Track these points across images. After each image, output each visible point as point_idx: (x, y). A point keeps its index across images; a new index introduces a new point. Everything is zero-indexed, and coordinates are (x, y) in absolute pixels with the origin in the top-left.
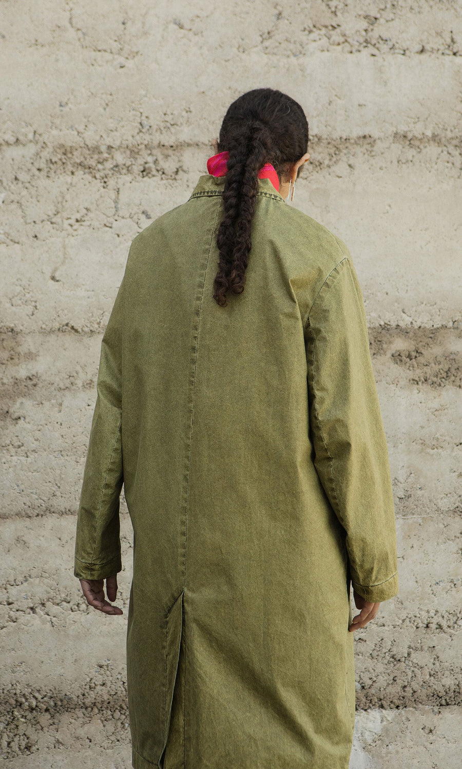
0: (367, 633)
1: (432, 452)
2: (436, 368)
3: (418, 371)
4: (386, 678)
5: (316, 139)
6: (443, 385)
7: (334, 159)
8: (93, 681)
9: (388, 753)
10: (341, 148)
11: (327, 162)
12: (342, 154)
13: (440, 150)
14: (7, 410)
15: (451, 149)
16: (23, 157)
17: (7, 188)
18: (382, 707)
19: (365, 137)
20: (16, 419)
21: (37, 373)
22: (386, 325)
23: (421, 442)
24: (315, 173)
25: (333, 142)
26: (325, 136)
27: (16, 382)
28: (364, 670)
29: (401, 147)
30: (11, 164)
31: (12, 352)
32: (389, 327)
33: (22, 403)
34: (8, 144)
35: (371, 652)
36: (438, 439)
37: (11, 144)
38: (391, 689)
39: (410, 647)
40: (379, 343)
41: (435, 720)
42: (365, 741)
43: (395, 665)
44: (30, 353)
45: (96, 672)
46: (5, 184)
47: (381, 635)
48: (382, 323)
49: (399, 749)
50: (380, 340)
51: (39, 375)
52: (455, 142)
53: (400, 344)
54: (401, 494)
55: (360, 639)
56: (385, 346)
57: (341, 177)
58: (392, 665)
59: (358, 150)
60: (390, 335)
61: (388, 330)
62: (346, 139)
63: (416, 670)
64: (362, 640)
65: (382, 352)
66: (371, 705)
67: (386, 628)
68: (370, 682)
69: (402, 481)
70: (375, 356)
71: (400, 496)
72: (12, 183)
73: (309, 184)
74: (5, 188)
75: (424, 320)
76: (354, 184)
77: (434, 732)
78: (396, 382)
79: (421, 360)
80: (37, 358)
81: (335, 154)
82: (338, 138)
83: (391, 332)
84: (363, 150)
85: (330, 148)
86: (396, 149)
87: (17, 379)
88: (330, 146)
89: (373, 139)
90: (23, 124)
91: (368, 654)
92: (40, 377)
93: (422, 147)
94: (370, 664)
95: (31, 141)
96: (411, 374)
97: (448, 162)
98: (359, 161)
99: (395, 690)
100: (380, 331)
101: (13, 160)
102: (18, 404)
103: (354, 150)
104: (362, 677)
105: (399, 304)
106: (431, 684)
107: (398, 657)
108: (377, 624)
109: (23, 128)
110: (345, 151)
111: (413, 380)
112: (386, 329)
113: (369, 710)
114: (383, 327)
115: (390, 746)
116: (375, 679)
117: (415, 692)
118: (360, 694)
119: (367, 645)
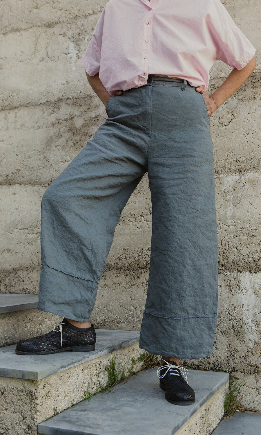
0: (257, 232)
8: (121, 256)
14: (86, 132)
16: (96, 19)
17: (89, 33)
20: (90, 136)
21: (99, 114)
27: (91, 119)
28: (255, 252)
30: (91, 23)
31: (90, 106)
33: (93, 128)
34: (90, 14)
35: (259, 242)
37: (91, 15)
42: (255, 289)
44: (97, 105)
45: (123, 252)
46: (88, 32)
51: (100, 115)
55: (253, 235)
64: (254, 236)
66: (259, 270)
68: (258, 258)
72: (91, 31)
74: (88, 34)
80: (100, 107)
87: (91, 118)
90: (96, 5)
91: (257, 243)
92: (101, 116)
95: (99, 11)
101: (92, 21)
102: (91, 129)
104: (254, 255)
109: (96, 6)
113: (257, 273)
116: (260, 256)
118: (253, 265)
119: (257, 238)
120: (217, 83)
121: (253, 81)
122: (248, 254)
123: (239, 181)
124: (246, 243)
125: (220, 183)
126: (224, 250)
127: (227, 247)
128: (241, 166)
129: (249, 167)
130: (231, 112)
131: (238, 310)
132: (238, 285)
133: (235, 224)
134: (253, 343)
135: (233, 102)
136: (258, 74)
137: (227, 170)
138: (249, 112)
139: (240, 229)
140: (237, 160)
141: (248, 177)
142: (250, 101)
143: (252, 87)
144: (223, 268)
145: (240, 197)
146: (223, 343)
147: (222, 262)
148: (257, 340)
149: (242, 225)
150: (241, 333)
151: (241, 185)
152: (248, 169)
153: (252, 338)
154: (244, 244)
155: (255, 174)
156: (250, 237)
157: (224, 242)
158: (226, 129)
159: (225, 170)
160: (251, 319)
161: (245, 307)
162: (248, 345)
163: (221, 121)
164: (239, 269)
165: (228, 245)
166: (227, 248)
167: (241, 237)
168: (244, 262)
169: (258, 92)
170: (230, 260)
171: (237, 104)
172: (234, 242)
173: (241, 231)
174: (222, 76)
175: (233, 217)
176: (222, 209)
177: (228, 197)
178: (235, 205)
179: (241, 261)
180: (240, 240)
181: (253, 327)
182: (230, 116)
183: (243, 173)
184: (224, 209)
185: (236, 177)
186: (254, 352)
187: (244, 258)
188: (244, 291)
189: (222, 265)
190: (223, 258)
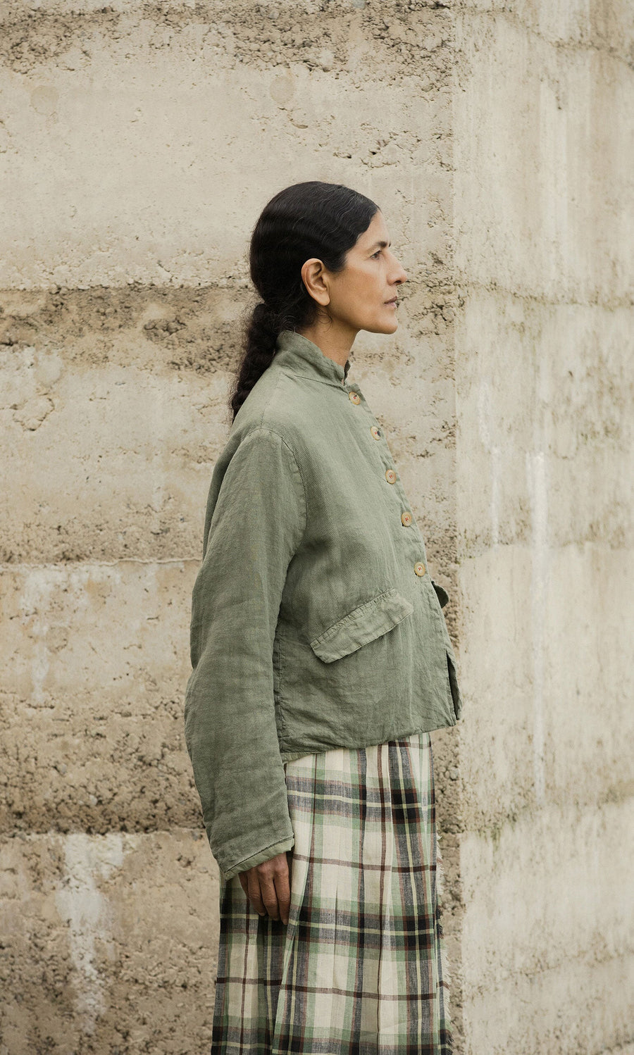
0: (108, 726)
1: (198, 466)
2: (204, 345)
3: (180, 350)
4: (131, 789)
5: (39, 15)
6: (213, 370)
7: (63, 44)
9: (131, 894)
10: (73, 28)
11: (53, 48)
12: (74, 36)
13: (207, 27)
15: (221, 26)
18: (124, 829)
19: (104, 11)
22: (136, 284)
23: (183, 452)
24: (37, 65)
25: (62, 19)
26: (50, 11)
28: (102, 778)
29: (154, 24)
32: (140, 287)
35: (112, 752)
36: (205, 449)
38: (135, 804)
39: (164, 746)
40: (127, 310)
41: (195, 848)
42: (100, 877)
43: (143, 771)
47: (126, 728)
48: (131, 281)
49: (146, 888)
50: (127, 305)
52: (226, 16)
53: (155, 312)
54: (156, 528)
55: (98, 734)
56: (134, 314)
57: (73, 70)
58: (140, 770)
59: (95, 29)
60: (142, 298)
61: (138, 291)
62: (80, 14)
63: (170, 777)
64: (101, 736)
65: (131, 323)
66: (110, 827)
67: (133, 718)
68: (109, 795)
69: (158, 509)
70: (122, 329)
71: (154, 531)
73: (30, 80)
75: (187, 276)
76: (91, 80)
77: (193, 864)
78: (149, 366)
79: (185, 334)
81: (65, 36)
82: (69, 12)
83: (143, 293)
84: (103, 29)
85: (58, 29)
86: (148, 27)
88: (58, 25)
89: (115, 14)
91: (108, 756)
93: (181, 24)
94: (110, 769)
96: (169, 355)
97: (218, 46)
98: (96, 46)
99: (142, 805)
100: (127, 293)
103: (90, 31)
104: (99, 788)
105: (153, 253)
106: (190, 798)
107: (148, 759)
108: (120, 713)
110: (78, 32)
111: (173, 363)
112: (136, 289)
113: (107, 835)
114: (132, 286)
115: (134, 884)
116: (116, 790)
117: (169, 808)
118: (96, 811)
119: (107, 742)
120: (8, 303)
121: (102, 310)
122: (85, 781)
123: (64, 587)
124: (81, 755)
125: (17, 589)
126: (25, 773)
127: (33, 764)
128: (71, 544)
129: (91, 548)
130: (44, 392)
131: (58, 936)
132: (58, 868)
133: (53, 703)
134: (93, 1019)
135: (53, 364)
136: (114, 293)
137: (34, 553)
138: (92, 397)
139: (66, 717)
140: (60, 527)
141: (88, 575)
142: (94, 365)
143: (100, 328)
144: (20, 823)
145: (65, 629)
146: (18, 1024)
147: (18, 807)
148: (103, 1011)
149: (71, 705)
150: (65, 994)
151: (70, 596)
152: (88, 553)
153: (89, 1008)
154: (74, 757)
155: (105, 568)
156: (91, 740)
157: (24, 752)
158: (32, 439)
159: (28, 553)
160: (88, 957)
161: (75, 926)
162: (82, 1025)
163: (19, 414)
164: (63, 823)
165: (36, 759)
166: (32, 766)
167: (68, 738)
168: (74, 807)
169: (113, 342)
170: (39, 800)
171: (61, 371)
172: (49, 752)
173: (68, 723)
174: (21, 288)
175: (49, 683)
176: (19, 659)
177: (36, 629)
178: (55, 650)
179: (67, 803)
180: (65, 745)
181: (93, 978)
182: (43, 404)
183: (77, 564)
184: (25, 662)
185: (58, 574)
186: (95, 1045)
187: (73, 794)
188: (73, 883)
189: (19, 815)
190: (23, 796)
